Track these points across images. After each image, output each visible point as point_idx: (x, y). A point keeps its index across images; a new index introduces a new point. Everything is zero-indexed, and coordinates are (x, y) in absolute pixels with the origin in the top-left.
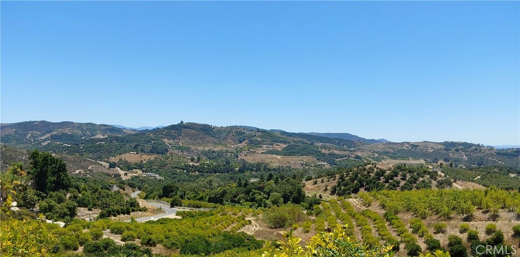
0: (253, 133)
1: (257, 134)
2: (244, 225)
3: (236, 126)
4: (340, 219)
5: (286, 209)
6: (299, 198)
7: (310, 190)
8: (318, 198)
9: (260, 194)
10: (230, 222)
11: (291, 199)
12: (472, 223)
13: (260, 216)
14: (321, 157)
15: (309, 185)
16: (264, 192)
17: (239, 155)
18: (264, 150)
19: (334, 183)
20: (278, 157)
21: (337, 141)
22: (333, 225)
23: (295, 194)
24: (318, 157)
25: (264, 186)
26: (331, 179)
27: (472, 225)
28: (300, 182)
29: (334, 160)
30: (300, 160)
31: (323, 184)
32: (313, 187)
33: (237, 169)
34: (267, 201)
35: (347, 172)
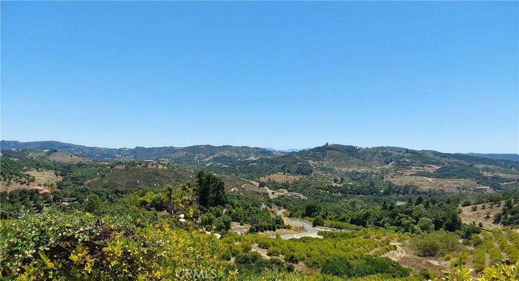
0: (401, 154)
1: (406, 155)
2: (388, 250)
3: (383, 147)
4: (506, 252)
5: (438, 237)
6: (453, 225)
7: (467, 216)
8: (478, 226)
9: (407, 219)
10: (373, 245)
11: (444, 225)
13: (407, 242)
14: (483, 180)
15: (466, 211)
16: (412, 217)
17: (385, 177)
18: (413, 172)
19: (499, 211)
20: (429, 180)
21: (503, 163)
22: (496, 258)
23: (449, 221)
24: (478, 181)
25: (412, 210)
26: (495, 206)
28: (455, 207)
29: (499, 185)
30: (456, 184)
31: (484, 210)
32: (471, 214)
33: (382, 191)
34: (416, 227)
35: (515, 198)
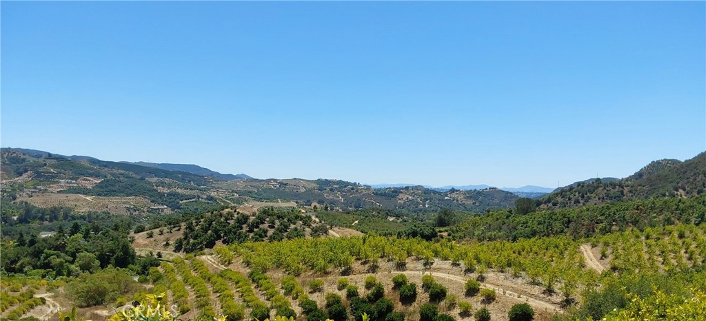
0: (41, 160)
1: (48, 162)
2: (32, 307)
3: (10, 148)
4: (190, 285)
5: (105, 277)
6: (125, 259)
7: (142, 246)
8: (156, 257)
9: (58, 256)
10: (6, 303)
11: (113, 260)
12: (351, 276)
13: (61, 290)
14: (157, 197)
15: (140, 238)
16: (66, 253)
17: (18, 196)
18: (62, 187)
19: (179, 235)
20: (87, 198)
21: (180, 176)
22: (179, 294)
23: (119, 253)
24: (153, 199)
25: (65, 243)
26: (174, 229)
27: (351, 280)
28: (125, 235)
29: (178, 203)
30: (124, 203)
31: (162, 236)
32: (147, 242)
33: (15, 218)
34: (72, 267)
35: (196, 219)
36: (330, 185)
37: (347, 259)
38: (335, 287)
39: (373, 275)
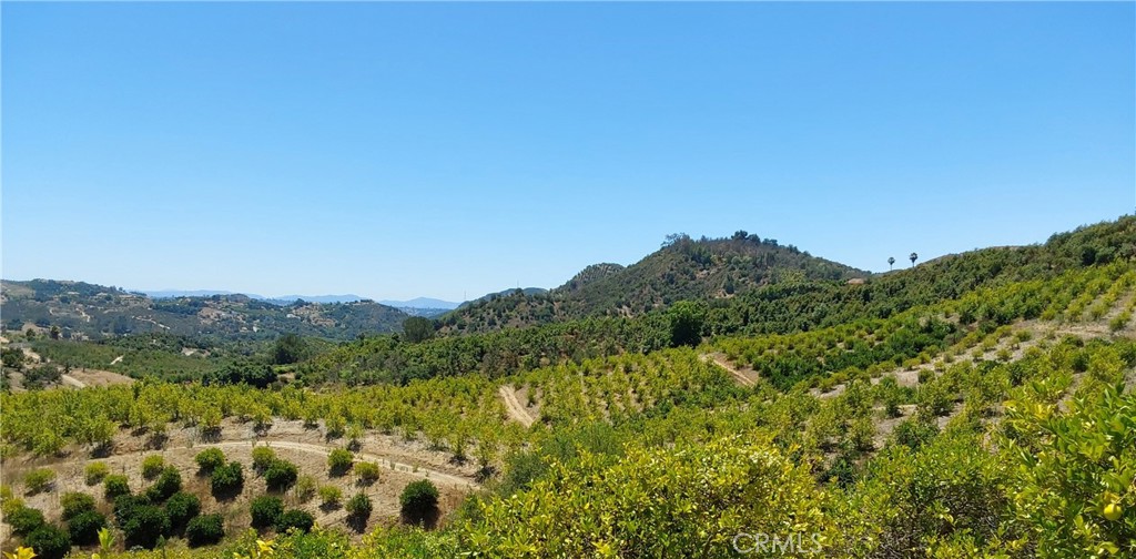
12: (112, 459)
27: (112, 465)
36: (61, 292)
37: (103, 428)
38: (81, 479)
39: (158, 453)
